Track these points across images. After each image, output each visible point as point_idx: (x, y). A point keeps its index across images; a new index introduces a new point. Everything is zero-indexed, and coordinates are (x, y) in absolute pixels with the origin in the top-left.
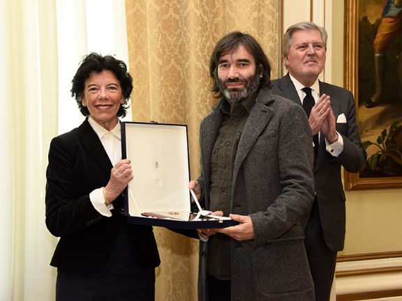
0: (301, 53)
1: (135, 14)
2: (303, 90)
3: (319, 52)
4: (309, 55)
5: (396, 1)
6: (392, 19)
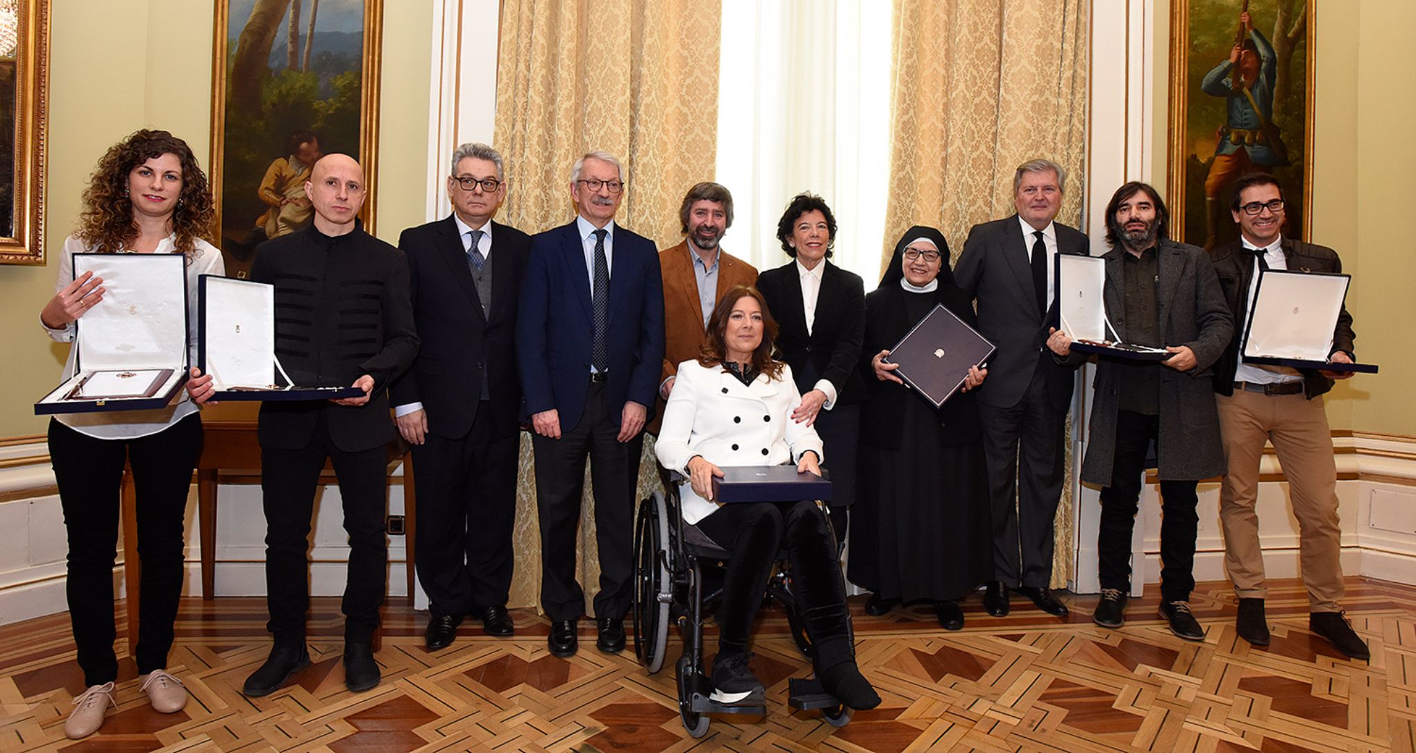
0: (1029, 197)
2: (1033, 234)
3: (1050, 196)
4: (1036, 200)
5: (1233, 137)
6: (1228, 159)
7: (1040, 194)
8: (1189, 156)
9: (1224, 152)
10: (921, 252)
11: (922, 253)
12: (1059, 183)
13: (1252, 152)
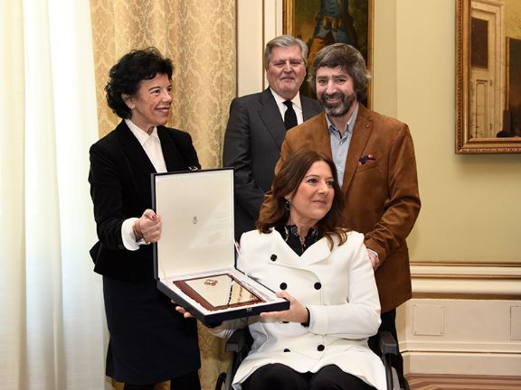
0: (278, 70)
1: (97, 11)
2: (284, 103)
3: (297, 69)
4: (285, 72)
5: (324, 22)
9: (318, 35)
12: (304, 57)
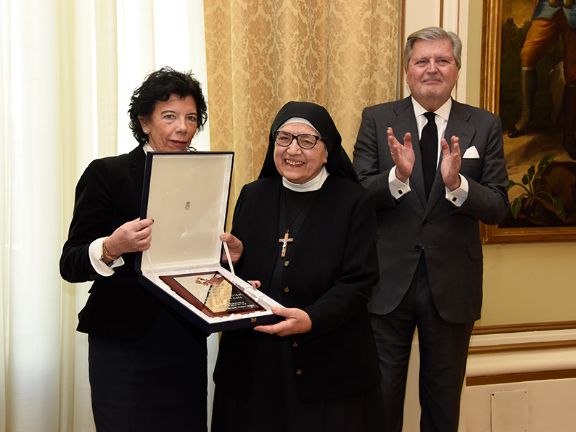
2: (425, 115)
3: (444, 69)
4: (429, 73)
6: (545, 23)
7: (432, 66)
8: (505, 21)
9: (540, 16)
10: (294, 137)
11: (296, 138)
12: (455, 55)
13: (571, 15)
